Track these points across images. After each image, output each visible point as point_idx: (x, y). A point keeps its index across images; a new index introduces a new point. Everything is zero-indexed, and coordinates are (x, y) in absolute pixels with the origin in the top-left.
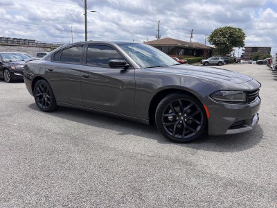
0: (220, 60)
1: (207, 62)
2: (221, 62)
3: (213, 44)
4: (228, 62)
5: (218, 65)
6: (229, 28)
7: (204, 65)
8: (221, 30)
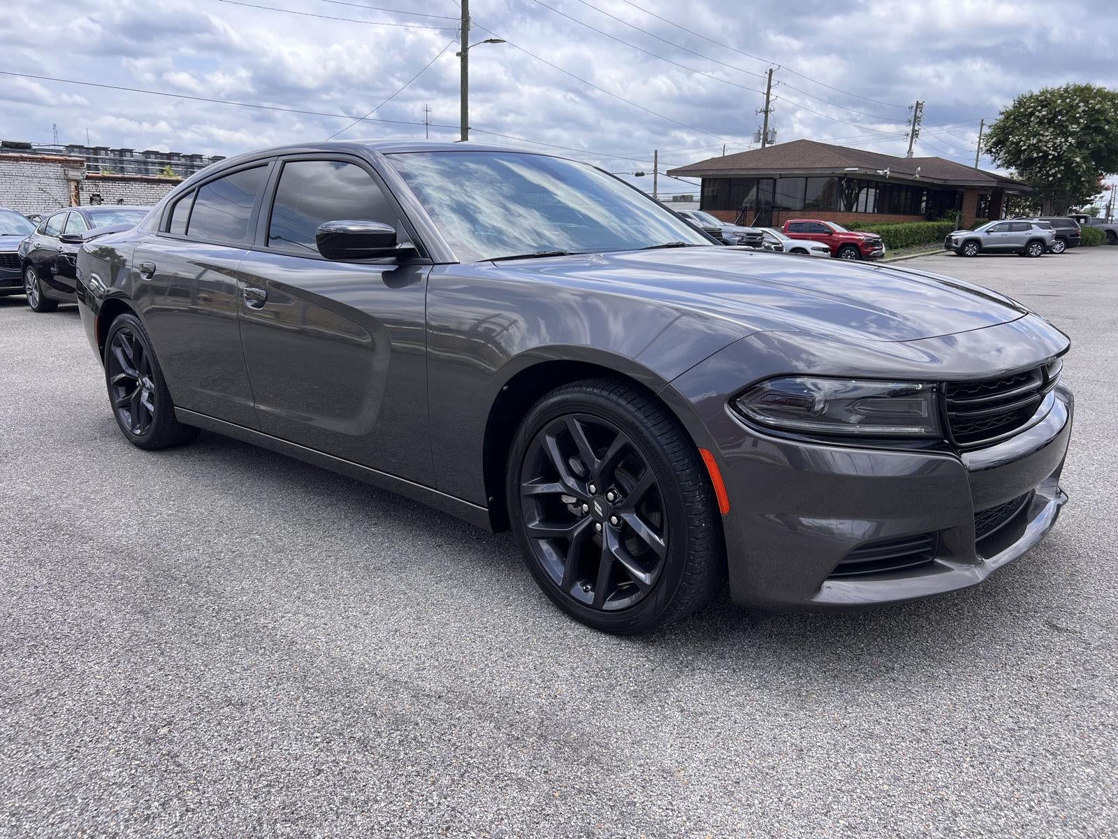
0: (1037, 232)
1: (976, 241)
2: (1040, 241)
3: (1008, 164)
4: (1071, 241)
5: (1023, 252)
6: (1084, 93)
7: (961, 253)
8: (1045, 101)
